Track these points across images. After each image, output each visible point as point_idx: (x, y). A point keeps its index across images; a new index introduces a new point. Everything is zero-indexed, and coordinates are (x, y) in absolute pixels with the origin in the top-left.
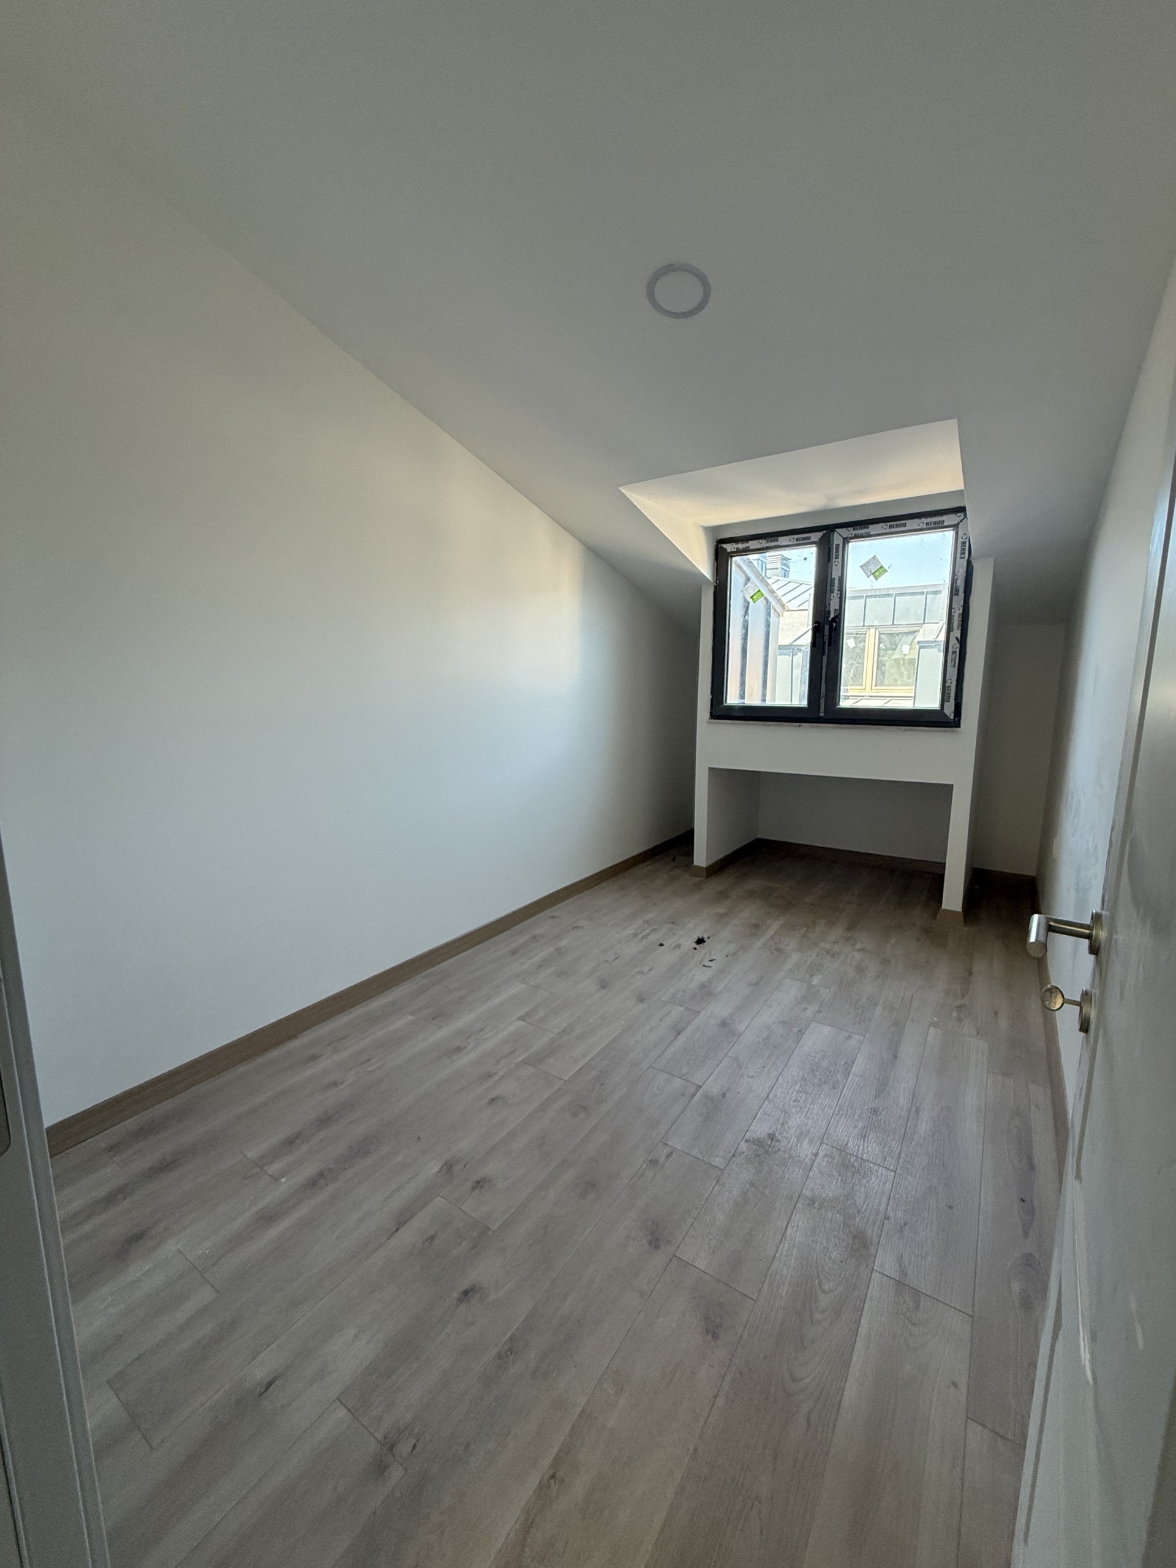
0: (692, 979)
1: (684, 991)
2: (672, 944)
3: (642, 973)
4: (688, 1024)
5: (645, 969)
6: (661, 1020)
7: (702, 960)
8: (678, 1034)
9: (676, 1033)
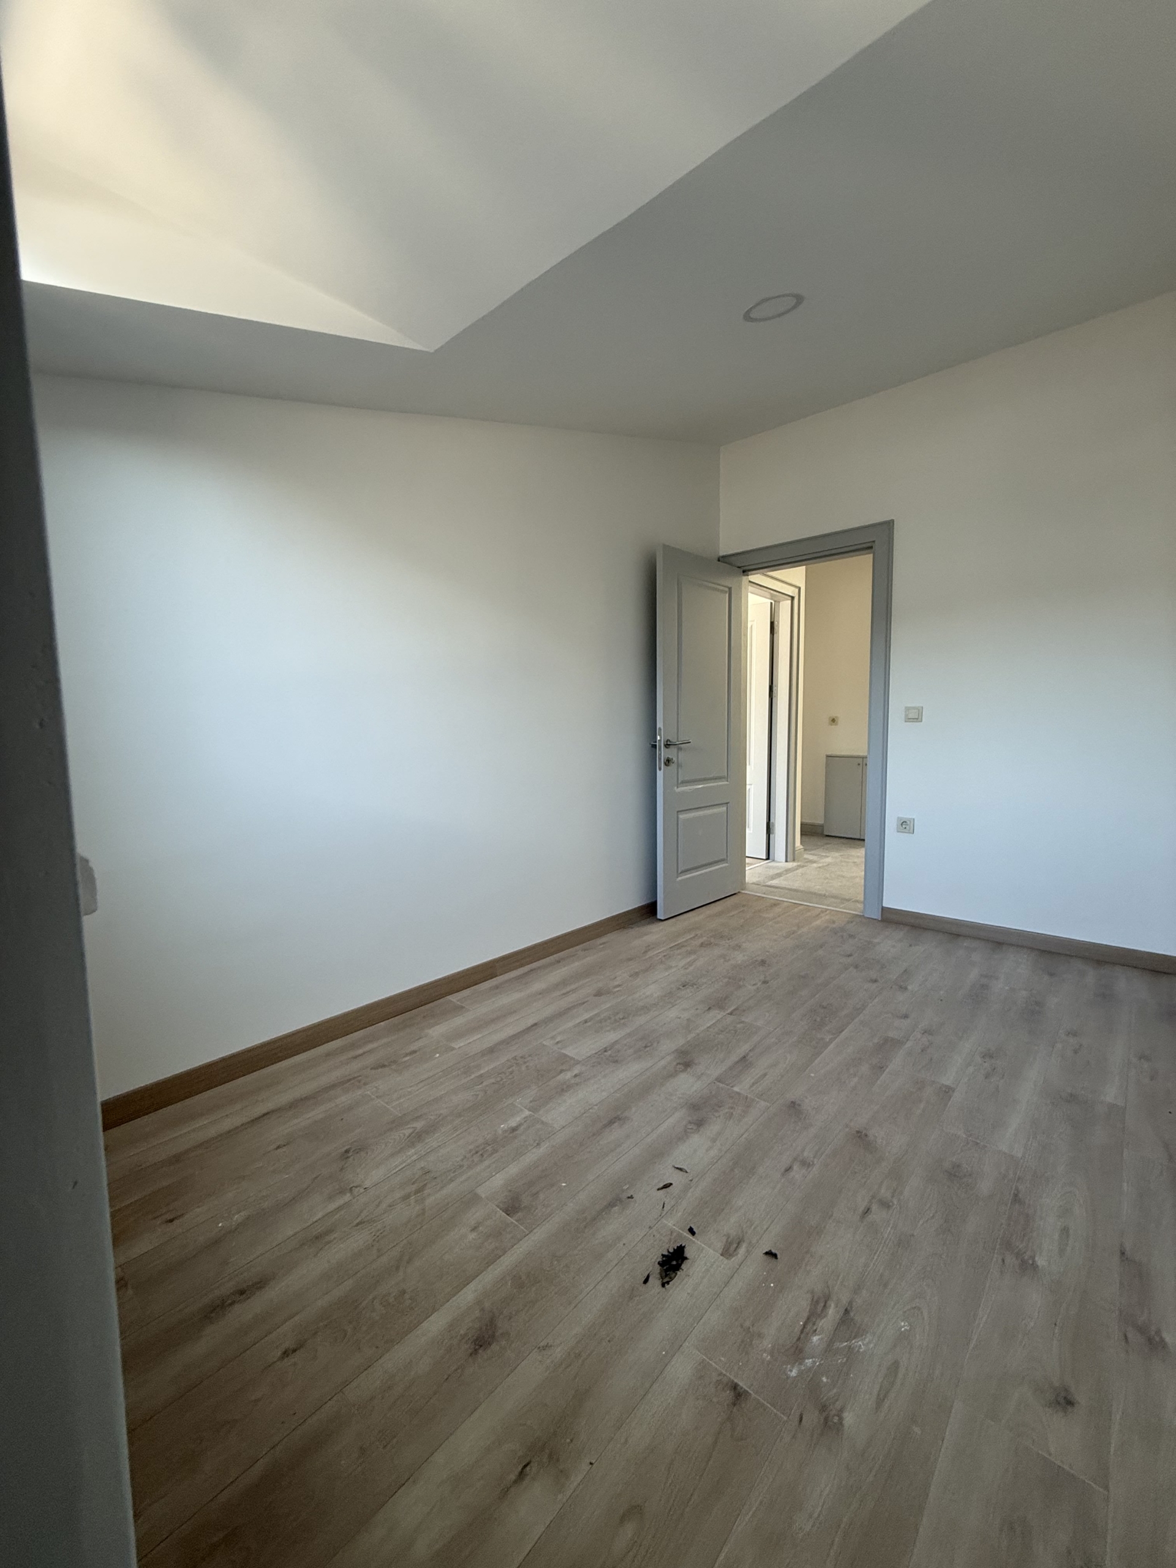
0: (714, 1140)
1: (730, 1116)
2: (748, 1252)
3: (806, 1164)
4: (731, 1068)
5: (797, 1173)
6: (765, 1075)
7: (686, 1188)
8: (744, 1057)
9: (747, 1058)
